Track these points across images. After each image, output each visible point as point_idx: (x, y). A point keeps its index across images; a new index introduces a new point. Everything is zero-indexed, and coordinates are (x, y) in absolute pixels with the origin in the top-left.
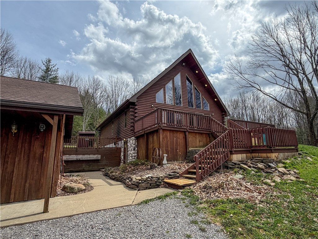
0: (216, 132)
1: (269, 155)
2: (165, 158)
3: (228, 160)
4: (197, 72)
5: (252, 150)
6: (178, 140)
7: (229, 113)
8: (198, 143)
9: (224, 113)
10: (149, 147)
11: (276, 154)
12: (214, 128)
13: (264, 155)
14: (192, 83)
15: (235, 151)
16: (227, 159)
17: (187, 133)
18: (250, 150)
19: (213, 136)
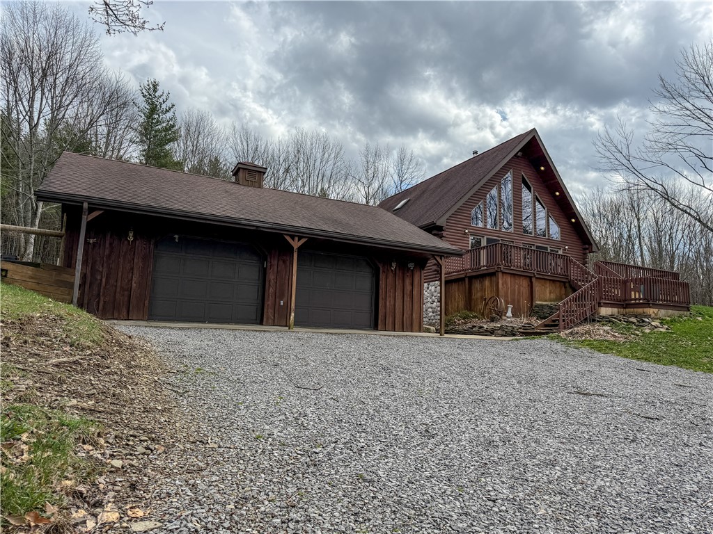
0: (576, 280)
1: (645, 310)
2: (510, 310)
3: (595, 313)
4: (542, 168)
5: (627, 304)
6: (522, 288)
7: (597, 247)
8: (548, 295)
9: (587, 246)
10: (474, 297)
11: (656, 310)
12: (574, 274)
13: (640, 310)
14: (532, 189)
15: (604, 303)
16: (594, 311)
17: (534, 280)
18: (623, 305)
19: (571, 286)
